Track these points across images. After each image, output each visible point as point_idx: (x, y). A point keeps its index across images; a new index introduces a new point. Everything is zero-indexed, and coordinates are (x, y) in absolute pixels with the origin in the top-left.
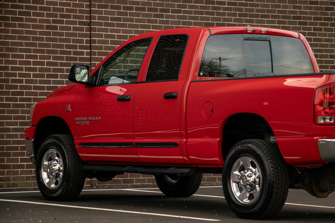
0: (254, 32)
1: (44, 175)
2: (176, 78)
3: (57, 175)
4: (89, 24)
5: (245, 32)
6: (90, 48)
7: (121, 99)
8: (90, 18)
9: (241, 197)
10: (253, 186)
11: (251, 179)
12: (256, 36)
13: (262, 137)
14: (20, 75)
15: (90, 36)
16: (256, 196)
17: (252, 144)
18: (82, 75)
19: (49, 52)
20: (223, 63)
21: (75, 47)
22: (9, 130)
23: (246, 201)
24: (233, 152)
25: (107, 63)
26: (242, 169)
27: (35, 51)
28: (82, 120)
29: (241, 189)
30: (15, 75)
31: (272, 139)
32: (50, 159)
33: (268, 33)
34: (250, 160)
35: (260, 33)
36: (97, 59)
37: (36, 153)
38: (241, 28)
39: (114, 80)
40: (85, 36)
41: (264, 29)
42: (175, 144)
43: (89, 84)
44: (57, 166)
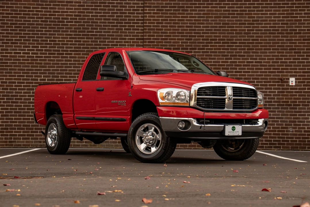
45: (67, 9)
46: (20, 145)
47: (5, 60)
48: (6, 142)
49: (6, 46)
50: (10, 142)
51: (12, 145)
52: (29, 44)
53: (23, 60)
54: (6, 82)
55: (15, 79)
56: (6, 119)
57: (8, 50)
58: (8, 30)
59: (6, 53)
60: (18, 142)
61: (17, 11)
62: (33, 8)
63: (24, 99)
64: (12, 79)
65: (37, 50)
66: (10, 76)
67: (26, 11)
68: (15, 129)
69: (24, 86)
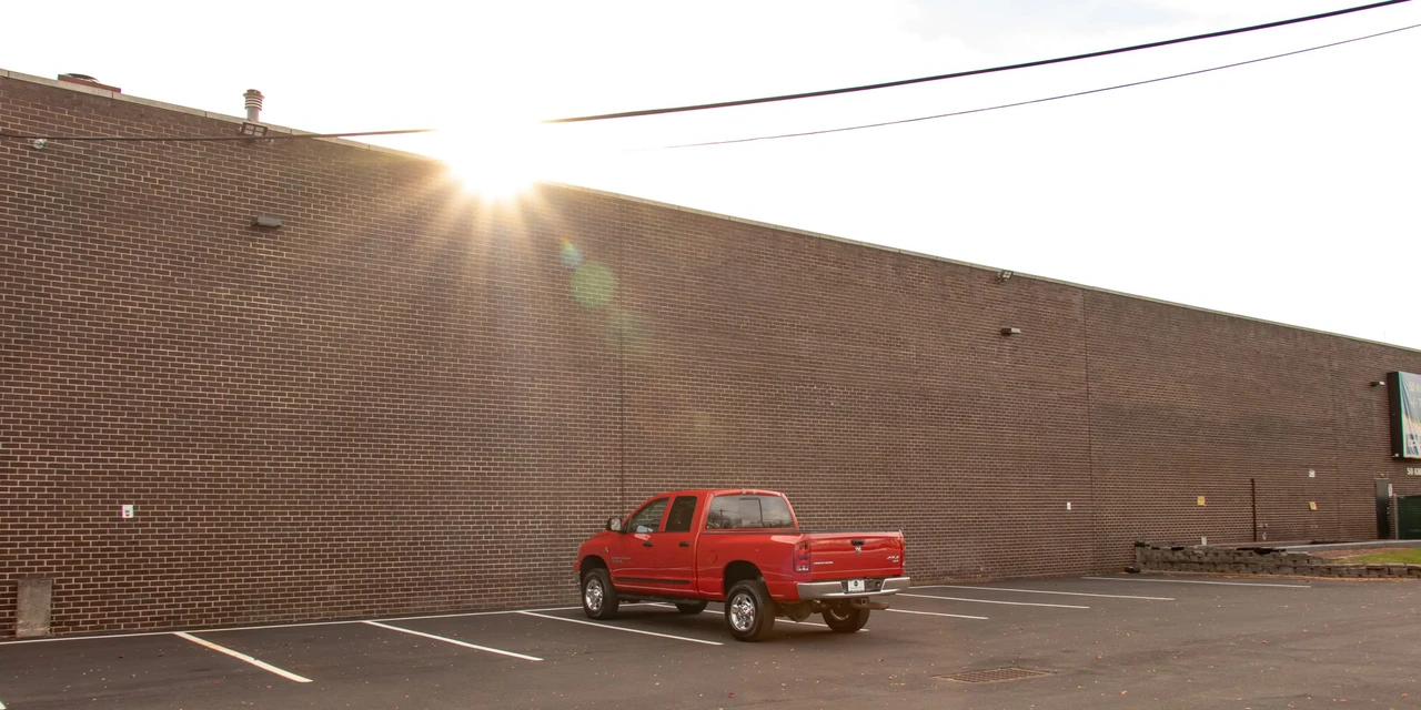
0: (747, 494)
1: (588, 600)
2: (688, 529)
3: (598, 600)
4: (622, 476)
5: (741, 494)
6: (622, 494)
7: (647, 545)
8: (622, 472)
9: (740, 625)
10: (748, 617)
11: (747, 612)
12: (749, 496)
13: (754, 578)
14: (570, 517)
15: (622, 485)
16: (751, 625)
17: (748, 584)
18: (616, 525)
19: (591, 499)
20: (724, 514)
21: (611, 494)
22: (561, 560)
23: (743, 628)
24: (732, 590)
25: (635, 516)
26: (740, 603)
27: (581, 499)
28: (616, 559)
29: (739, 619)
30: (565, 517)
31: (763, 579)
32: (593, 588)
33: (758, 494)
34: (746, 596)
35: (752, 494)
36: (628, 512)
37: (582, 581)
38: (738, 491)
39: (641, 529)
40: (618, 485)
41: (755, 491)
42: (687, 582)
43: (623, 532)
44: (598, 593)
45: (528, 404)
46: (470, 607)
47: (447, 478)
48: (451, 603)
49: (448, 458)
50: (455, 602)
51: (459, 607)
52: (479, 454)
53: (471, 479)
54: (448, 513)
55: (460, 508)
56: (450, 568)
57: (449, 463)
58: (450, 434)
59: (448, 468)
60: (467, 602)
61: (461, 405)
62: (484, 401)
63: (474, 538)
64: (456, 508)
65: (489, 464)
66: (453, 503)
67: (474, 406)
68: (462, 582)
69: (473, 518)
